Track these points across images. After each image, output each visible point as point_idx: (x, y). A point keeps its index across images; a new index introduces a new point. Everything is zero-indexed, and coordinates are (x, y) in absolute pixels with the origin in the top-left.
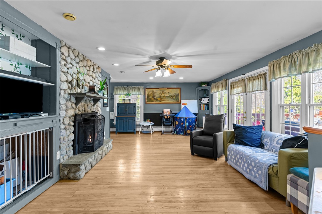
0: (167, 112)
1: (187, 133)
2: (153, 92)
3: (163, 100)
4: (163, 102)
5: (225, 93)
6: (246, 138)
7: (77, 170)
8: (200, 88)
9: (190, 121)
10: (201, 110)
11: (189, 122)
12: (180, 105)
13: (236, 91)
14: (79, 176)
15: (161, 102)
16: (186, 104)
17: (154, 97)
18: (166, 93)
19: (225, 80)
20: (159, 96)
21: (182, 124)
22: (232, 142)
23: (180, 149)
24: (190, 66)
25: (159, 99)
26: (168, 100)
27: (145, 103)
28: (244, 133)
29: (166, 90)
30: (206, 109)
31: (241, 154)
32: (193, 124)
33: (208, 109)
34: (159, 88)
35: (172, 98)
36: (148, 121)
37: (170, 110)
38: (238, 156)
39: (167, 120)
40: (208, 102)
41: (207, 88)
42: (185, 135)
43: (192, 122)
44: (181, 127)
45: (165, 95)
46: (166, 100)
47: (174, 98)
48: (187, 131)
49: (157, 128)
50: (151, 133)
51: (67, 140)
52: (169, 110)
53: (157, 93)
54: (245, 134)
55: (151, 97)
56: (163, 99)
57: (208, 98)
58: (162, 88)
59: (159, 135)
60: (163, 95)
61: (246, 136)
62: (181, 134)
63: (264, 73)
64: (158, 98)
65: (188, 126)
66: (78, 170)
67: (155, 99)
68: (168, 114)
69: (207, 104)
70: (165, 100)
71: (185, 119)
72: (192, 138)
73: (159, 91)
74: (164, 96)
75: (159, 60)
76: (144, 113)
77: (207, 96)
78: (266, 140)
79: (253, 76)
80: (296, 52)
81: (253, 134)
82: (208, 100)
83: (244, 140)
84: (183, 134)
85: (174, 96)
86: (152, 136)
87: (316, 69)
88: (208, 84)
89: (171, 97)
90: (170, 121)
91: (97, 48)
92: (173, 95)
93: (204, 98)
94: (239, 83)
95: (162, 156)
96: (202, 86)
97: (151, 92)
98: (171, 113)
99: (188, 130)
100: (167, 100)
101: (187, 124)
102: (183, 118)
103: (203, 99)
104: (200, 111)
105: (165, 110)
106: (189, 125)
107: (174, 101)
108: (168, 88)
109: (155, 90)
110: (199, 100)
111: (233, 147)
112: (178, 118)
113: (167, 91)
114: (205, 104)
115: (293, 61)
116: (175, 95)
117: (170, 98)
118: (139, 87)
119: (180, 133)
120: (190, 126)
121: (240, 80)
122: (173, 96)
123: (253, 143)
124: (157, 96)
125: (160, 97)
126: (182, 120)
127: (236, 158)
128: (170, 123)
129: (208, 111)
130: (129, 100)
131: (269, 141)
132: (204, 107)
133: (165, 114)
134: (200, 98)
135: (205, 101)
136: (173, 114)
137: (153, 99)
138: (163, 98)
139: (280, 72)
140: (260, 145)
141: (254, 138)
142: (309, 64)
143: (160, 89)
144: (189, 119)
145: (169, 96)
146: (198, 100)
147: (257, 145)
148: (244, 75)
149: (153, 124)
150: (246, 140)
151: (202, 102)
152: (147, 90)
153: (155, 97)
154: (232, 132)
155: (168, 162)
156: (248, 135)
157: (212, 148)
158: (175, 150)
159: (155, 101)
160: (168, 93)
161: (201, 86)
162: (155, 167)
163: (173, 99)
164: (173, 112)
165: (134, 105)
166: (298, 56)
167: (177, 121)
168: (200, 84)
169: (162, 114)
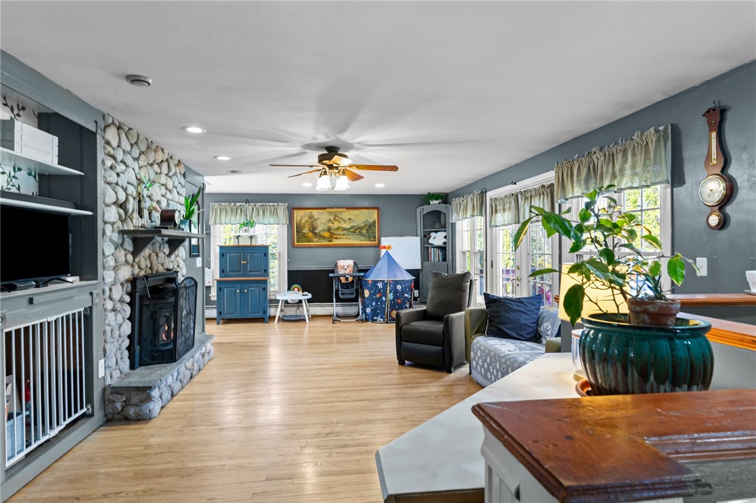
0: (345, 267)
1: (390, 316)
2: (311, 217)
3: (337, 238)
4: (335, 242)
5: (480, 221)
6: (507, 323)
7: (145, 398)
8: (427, 209)
9: (399, 287)
10: (428, 260)
11: (396, 291)
12: (376, 249)
13: (500, 220)
14: (150, 411)
15: (331, 241)
16: (389, 247)
17: (313, 230)
18: (343, 220)
19: (480, 192)
20: (326, 227)
21: (378, 296)
22: (480, 331)
23: (373, 354)
24: (394, 168)
25: (327, 234)
26: (350, 237)
27: (291, 245)
28: (504, 313)
29: (345, 211)
30: (441, 259)
31: (492, 354)
32: (406, 295)
33: (444, 259)
34: (325, 208)
35: (357, 231)
36: (296, 289)
37: (354, 263)
39: (347, 286)
40: (445, 243)
41: (442, 208)
42: (387, 323)
43: (403, 292)
44: (377, 304)
45: (340, 225)
46: (345, 237)
47: (364, 231)
48: (390, 312)
49: (321, 306)
50: (304, 320)
51: (118, 335)
52: (351, 262)
53: (322, 219)
54: (507, 315)
55: (306, 231)
56: (336, 235)
57: (443, 234)
58: (334, 208)
59: (327, 324)
60: (336, 225)
61: (508, 318)
62: (376, 320)
63: (549, 183)
64: (322, 234)
65: (394, 300)
66: (146, 400)
67: (316, 234)
68: (347, 271)
69: (443, 249)
70: (342, 236)
71: (385, 285)
72: (400, 326)
73: (327, 214)
74: (338, 228)
75: (327, 152)
76: (288, 271)
77: (443, 227)
78: (545, 325)
79: (531, 188)
80: (594, 150)
81: (522, 314)
82: (445, 237)
83: (503, 327)
84: (382, 320)
85: (364, 227)
86: (307, 325)
87: (623, 186)
88: (445, 198)
89: (357, 229)
90: (353, 290)
91: (183, 128)
92: (362, 225)
93: (436, 232)
94: (505, 200)
95: (331, 368)
96: (431, 203)
97: (307, 218)
98: (356, 269)
99: (392, 310)
100: (347, 237)
101: (390, 296)
102: (380, 281)
103: (433, 235)
104: (426, 263)
105: (341, 263)
106: (396, 297)
107: (363, 241)
108: (347, 208)
109: (315, 213)
110: (425, 236)
111: (481, 342)
112: (370, 282)
113: (346, 214)
114: (438, 247)
115: (591, 166)
116: (366, 224)
117: (354, 232)
118: (275, 204)
119: (375, 318)
120: (399, 301)
121: (508, 196)
122: (362, 228)
123: (521, 333)
124: (320, 228)
125: (329, 230)
126: (380, 285)
127: (486, 364)
128: (352, 294)
129: (445, 263)
130: (251, 237)
131: (550, 327)
132: (435, 255)
133: (341, 272)
134: (426, 233)
135: (438, 239)
136: (360, 271)
137: (311, 234)
138: (336, 232)
139: (573, 187)
140: (535, 336)
141: (523, 322)
142: (614, 176)
143: (328, 210)
144: (397, 282)
145: (350, 228)
146: (422, 236)
147: (527, 336)
148: (515, 184)
149: (310, 296)
150: (508, 326)
151: (430, 241)
152: (295, 211)
153: (316, 229)
154: (482, 311)
155: (346, 379)
156: (513, 316)
157: (440, 348)
158: (363, 356)
159: (315, 240)
160: (350, 219)
161: (429, 204)
162: (317, 390)
163: (361, 234)
164: (361, 266)
165: (264, 250)
166: (599, 157)
167: (366, 288)
168: (426, 198)
169: (333, 271)
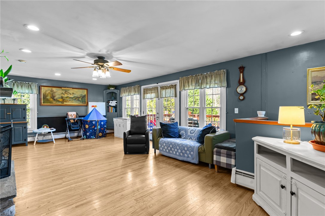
0: (72, 115)
1: (99, 136)
2: (52, 91)
3: (66, 102)
4: (65, 103)
5: (137, 97)
6: (171, 132)
8: (108, 91)
9: (102, 123)
10: (109, 112)
11: (101, 125)
12: (86, 107)
13: (149, 96)
15: (63, 103)
16: (96, 106)
17: (53, 97)
18: (69, 93)
19: (139, 86)
20: (60, 96)
21: (93, 127)
22: (161, 137)
24: (129, 71)
25: (61, 100)
26: (73, 101)
27: (39, 104)
28: (169, 129)
29: (71, 90)
30: (114, 111)
31: (173, 144)
32: (105, 126)
33: (116, 111)
34: (61, 87)
35: (77, 99)
36: (45, 127)
37: (76, 113)
38: (171, 146)
39: (76, 123)
40: (116, 105)
41: (116, 91)
42: (97, 138)
43: (104, 125)
44: (92, 131)
45: (68, 96)
46: (70, 101)
47: (80, 99)
48: (99, 134)
49: (58, 134)
50: (53, 142)
52: (75, 113)
53: (58, 93)
54: (171, 129)
55: (49, 97)
56: (66, 100)
57: (116, 101)
58: (65, 87)
59: (63, 142)
60: (66, 95)
61: (171, 131)
62: (92, 138)
63: (175, 84)
64: (58, 99)
65: (100, 129)
67: (55, 99)
68: (73, 117)
69: (115, 107)
70: (69, 101)
71: (96, 122)
72: (126, 138)
73: (61, 90)
74: (67, 97)
75: (98, 59)
76: (38, 118)
77: (115, 99)
78: (182, 132)
79: (166, 85)
80: (199, 74)
81: (175, 129)
82: (116, 103)
83: (169, 134)
84: (95, 137)
85: (80, 97)
86: (54, 144)
87: (211, 87)
88: (116, 87)
89: (77, 98)
90: (78, 126)
91: (25, 25)
92: (79, 96)
93: (112, 100)
94: (152, 89)
96: (111, 89)
97: (49, 91)
98: (78, 116)
99: (99, 133)
100: (72, 101)
101: (99, 127)
102: (94, 121)
103: (111, 102)
104: (108, 113)
105: (70, 113)
106: (101, 127)
107: (80, 103)
108: (73, 88)
109: (54, 89)
110: (107, 102)
111: (162, 140)
112: (89, 121)
113: (71, 91)
114: (113, 107)
115: (197, 80)
116: (81, 96)
117: (75, 99)
118: (30, 83)
119: (91, 137)
120: (102, 129)
121: (154, 88)
122: (79, 98)
123: (175, 135)
124: (57, 97)
125: (62, 98)
126: (94, 123)
128: (78, 127)
129: (117, 113)
130: (14, 100)
131: (184, 132)
132: (112, 110)
133: (70, 117)
134: (107, 101)
135: (113, 103)
136: (80, 117)
137: (52, 99)
138: (66, 99)
139: (189, 86)
140: (179, 136)
141: (176, 131)
142: (207, 84)
144: (101, 121)
145: (73, 98)
146: (106, 102)
147: (178, 136)
148: (158, 84)
149: (55, 130)
150: (171, 133)
151: (110, 104)
152: (42, 87)
153: (55, 97)
154: (159, 129)
156: (172, 130)
157: (145, 145)
159: (54, 102)
160: (73, 93)
161: (109, 89)
163: (78, 100)
164: (80, 114)
165: (24, 108)
166: (200, 77)
167: (87, 124)
168: (108, 87)
169: (66, 117)
